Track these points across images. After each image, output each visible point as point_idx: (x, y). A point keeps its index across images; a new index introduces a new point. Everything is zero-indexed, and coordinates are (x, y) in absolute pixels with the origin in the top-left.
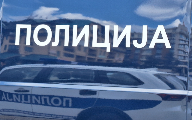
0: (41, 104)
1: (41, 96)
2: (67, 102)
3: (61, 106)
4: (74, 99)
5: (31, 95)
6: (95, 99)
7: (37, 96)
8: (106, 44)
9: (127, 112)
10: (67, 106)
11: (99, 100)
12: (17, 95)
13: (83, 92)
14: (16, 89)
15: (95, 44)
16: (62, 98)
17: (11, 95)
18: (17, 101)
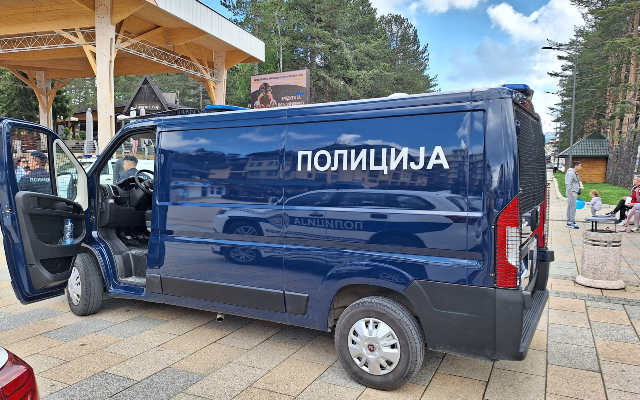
0: (335, 228)
1: (334, 220)
2: (359, 225)
3: (354, 229)
4: (365, 223)
5: (325, 219)
6: (385, 222)
7: (329, 220)
8: (384, 167)
9: (419, 235)
10: (359, 229)
11: (390, 223)
12: (312, 219)
13: (374, 215)
14: (311, 213)
15: (373, 167)
16: (354, 221)
17: (306, 219)
18: (311, 226)
